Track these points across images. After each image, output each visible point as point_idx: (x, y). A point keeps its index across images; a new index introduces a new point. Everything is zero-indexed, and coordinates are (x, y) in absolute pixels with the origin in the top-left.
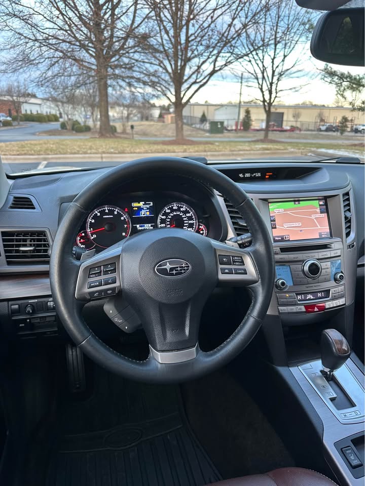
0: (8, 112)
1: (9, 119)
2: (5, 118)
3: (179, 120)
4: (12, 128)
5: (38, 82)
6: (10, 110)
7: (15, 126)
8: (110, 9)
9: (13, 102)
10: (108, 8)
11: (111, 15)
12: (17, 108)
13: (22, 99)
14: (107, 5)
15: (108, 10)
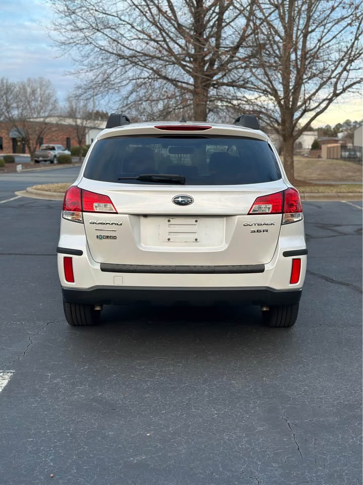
0: (65, 143)
1: (67, 152)
2: (61, 152)
3: (289, 156)
4: (71, 166)
5: (117, 109)
6: (68, 139)
7: (76, 163)
8: (217, 14)
9: (77, 128)
10: (214, 12)
11: (217, 20)
12: (80, 137)
13: (89, 124)
14: (213, 9)
15: (214, 14)
